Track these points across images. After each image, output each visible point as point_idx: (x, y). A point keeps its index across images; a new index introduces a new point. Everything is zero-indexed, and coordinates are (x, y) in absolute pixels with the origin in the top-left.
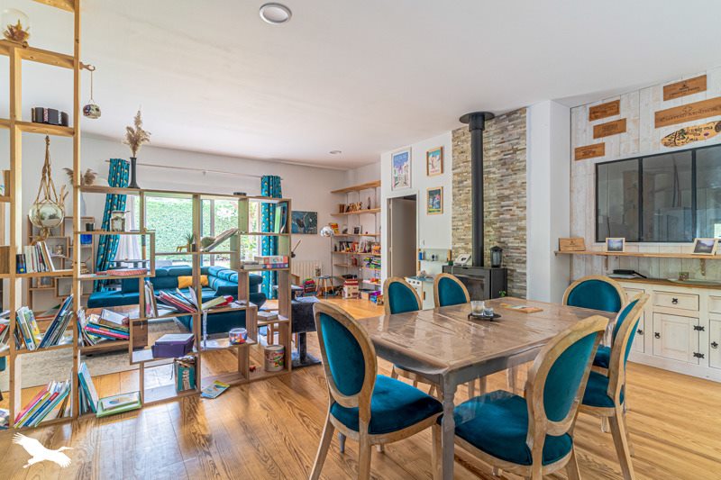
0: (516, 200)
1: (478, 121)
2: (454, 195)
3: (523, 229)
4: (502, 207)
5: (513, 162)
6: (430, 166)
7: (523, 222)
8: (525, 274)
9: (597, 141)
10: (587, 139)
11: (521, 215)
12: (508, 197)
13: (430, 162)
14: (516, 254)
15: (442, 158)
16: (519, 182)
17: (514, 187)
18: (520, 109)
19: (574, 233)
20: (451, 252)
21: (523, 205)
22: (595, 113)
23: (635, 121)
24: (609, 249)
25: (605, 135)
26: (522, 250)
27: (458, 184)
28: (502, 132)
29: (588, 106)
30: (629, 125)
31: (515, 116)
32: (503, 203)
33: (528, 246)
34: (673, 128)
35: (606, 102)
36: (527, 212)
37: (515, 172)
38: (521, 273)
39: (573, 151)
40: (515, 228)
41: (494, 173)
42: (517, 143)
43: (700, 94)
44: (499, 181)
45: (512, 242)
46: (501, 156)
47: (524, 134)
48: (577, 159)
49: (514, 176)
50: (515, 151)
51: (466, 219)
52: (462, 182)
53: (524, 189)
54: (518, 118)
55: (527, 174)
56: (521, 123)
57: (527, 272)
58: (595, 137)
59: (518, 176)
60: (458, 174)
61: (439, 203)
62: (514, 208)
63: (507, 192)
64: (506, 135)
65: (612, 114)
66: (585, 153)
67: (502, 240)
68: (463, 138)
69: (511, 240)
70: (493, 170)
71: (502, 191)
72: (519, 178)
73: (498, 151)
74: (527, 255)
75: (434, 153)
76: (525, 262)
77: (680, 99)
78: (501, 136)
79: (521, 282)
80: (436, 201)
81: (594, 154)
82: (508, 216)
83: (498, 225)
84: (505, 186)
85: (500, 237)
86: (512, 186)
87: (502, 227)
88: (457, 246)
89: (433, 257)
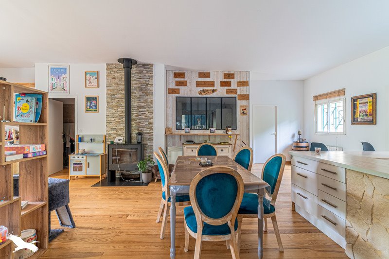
0: (148, 109)
1: (128, 63)
2: (108, 102)
3: (152, 123)
4: (140, 112)
5: (146, 90)
6: (88, 82)
7: (151, 120)
8: (153, 146)
9: (176, 87)
10: (173, 86)
11: (151, 116)
12: (143, 107)
13: (88, 78)
14: (147, 136)
15: (98, 78)
16: (149, 100)
17: (146, 102)
18: (150, 64)
19: (168, 126)
20: (106, 136)
21: (151, 111)
22: (177, 75)
23: (190, 83)
24: (186, 133)
25: (180, 86)
26: (151, 134)
27: (111, 96)
28: (140, 73)
29: (173, 72)
30: (188, 84)
31: (148, 67)
32: (140, 110)
33: (154, 131)
34: (201, 89)
35: (180, 72)
36: (153, 115)
37: (147, 95)
38: (151, 145)
39: (167, 90)
40: (147, 123)
41: (135, 93)
42: (148, 81)
43: (208, 78)
44: (138, 98)
45: (145, 130)
46: (139, 85)
47: (152, 77)
48: (169, 93)
49: (147, 97)
50: (148, 84)
51: (117, 117)
52: (114, 95)
53: (152, 104)
54: (149, 68)
55: (153, 97)
56: (150, 71)
57: (154, 144)
58: (176, 85)
59: (149, 97)
60: (111, 90)
61: (95, 106)
62: (147, 113)
63: (143, 104)
64: (142, 75)
65: (182, 78)
66: (172, 91)
67: (140, 129)
68: (115, 70)
69: (145, 129)
70: (135, 91)
71: (140, 104)
72: (149, 98)
73: (138, 82)
74: (154, 136)
75: (91, 74)
76: (152, 140)
77: (203, 78)
78: (139, 75)
79: (151, 149)
80: (93, 104)
81: (176, 93)
82: (144, 117)
83: (138, 121)
84: (142, 101)
85: (139, 127)
86: (146, 101)
87: (140, 122)
88: (110, 132)
89: (91, 140)
